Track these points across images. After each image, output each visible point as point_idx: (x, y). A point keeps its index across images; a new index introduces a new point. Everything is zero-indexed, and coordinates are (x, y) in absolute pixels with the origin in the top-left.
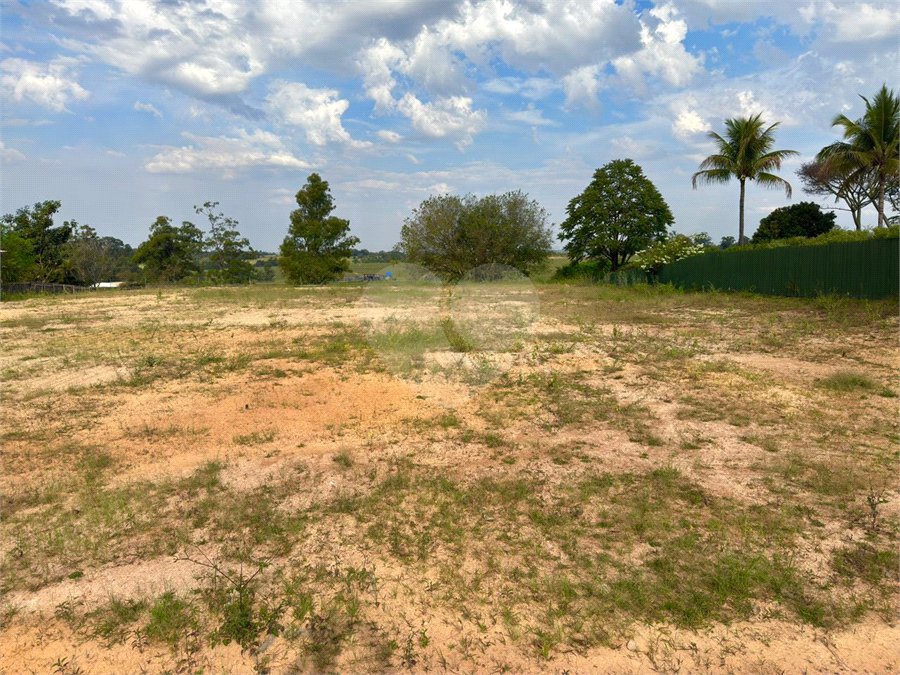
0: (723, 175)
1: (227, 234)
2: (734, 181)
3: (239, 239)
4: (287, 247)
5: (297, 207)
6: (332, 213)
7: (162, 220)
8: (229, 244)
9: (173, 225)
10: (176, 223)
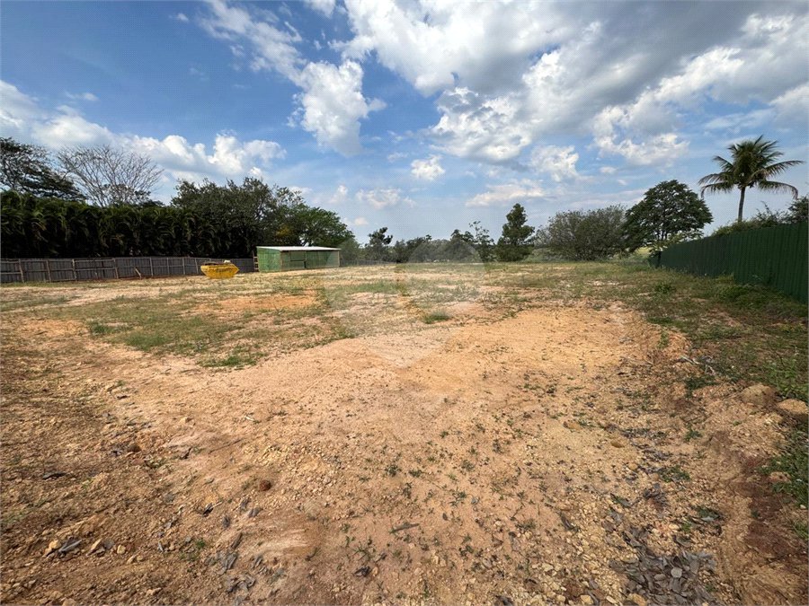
0: (726, 186)
1: (484, 237)
2: (736, 189)
3: (489, 239)
4: (501, 241)
5: (507, 222)
6: (525, 224)
7: (456, 231)
8: (484, 242)
9: (461, 233)
10: (462, 233)
